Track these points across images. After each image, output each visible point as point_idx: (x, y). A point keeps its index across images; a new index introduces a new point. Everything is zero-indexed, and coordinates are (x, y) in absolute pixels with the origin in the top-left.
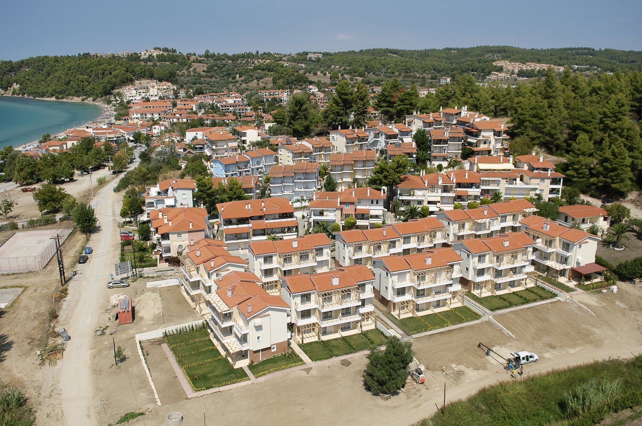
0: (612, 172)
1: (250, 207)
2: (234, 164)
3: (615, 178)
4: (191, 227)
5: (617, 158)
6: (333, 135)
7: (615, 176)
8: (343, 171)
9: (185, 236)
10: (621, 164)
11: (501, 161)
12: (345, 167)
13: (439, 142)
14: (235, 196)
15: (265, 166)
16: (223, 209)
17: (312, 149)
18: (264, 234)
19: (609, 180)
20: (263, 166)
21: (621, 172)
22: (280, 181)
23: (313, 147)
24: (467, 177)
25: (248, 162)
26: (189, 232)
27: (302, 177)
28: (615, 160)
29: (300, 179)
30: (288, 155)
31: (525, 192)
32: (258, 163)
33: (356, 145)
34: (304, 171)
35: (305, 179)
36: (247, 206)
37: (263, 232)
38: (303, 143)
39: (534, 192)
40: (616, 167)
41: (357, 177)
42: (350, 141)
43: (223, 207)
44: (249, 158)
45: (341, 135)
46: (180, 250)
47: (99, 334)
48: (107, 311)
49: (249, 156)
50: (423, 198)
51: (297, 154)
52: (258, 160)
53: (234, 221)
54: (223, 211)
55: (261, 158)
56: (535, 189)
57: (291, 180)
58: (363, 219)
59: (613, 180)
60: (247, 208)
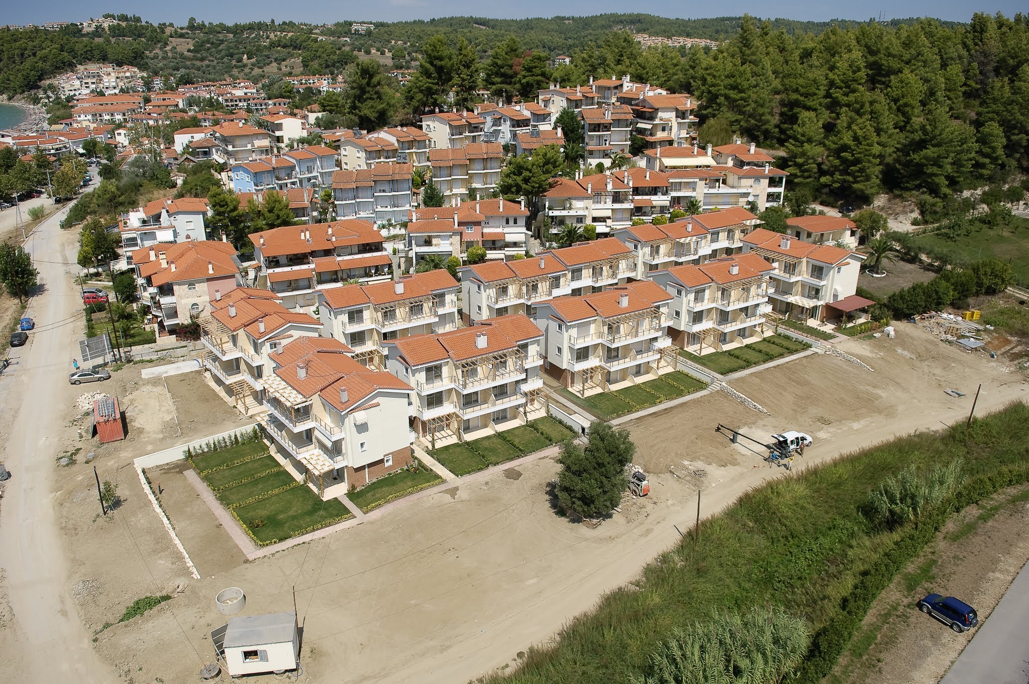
0: (855, 165)
1: (308, 236)
2: (269, 172)
3: (859, 174)
4: (211, 272)
5: (861, 144)
6: (428, 123)
7: (858, 171)
8: (453, 177)
9: (202, 287)
10: (867, 153)
11: (695, 153)
12: (455, 171)
13: (597, 127)
14: (279, 221)
15: (322, 174)
16: (262, 241)
17: (396, 144)
18: (336, 280)
19: (850, 179)
20: (318, 174)
21: (867, 165)
22: (351, 195)
23: (398, 140)
24: (648, 178)
25: (293, 168)
26: (209, 280)
27: (387, 188)
28: (858, 147)
29: (384, 191)
30: (358, 155)
31: (732, 200)
32: (310, 170)
33: (466, 137)
34: (389, 178)
35: (392, 190)
36: (303, 234)
37: (334, 277)
38: (380, 136)
39: (746, 200)
40: (861, 158)
41: (474, 185)
42: (456, 130)
43: (261, 237)
44: (294, 161)
45: (442, 121)
46: (194, 312)
47: (65, 464)
48: (75, 423)
49: (294, 158)
50: (586, 213)
51: (373, 154)
52: (309, 164)
53: (283, 260)
54: (263, 245)
55: (313, 160)
56: (746, 195)
57: (369, 193)
58: (495, 249)
59: (855, 177)
60: (303, 237)
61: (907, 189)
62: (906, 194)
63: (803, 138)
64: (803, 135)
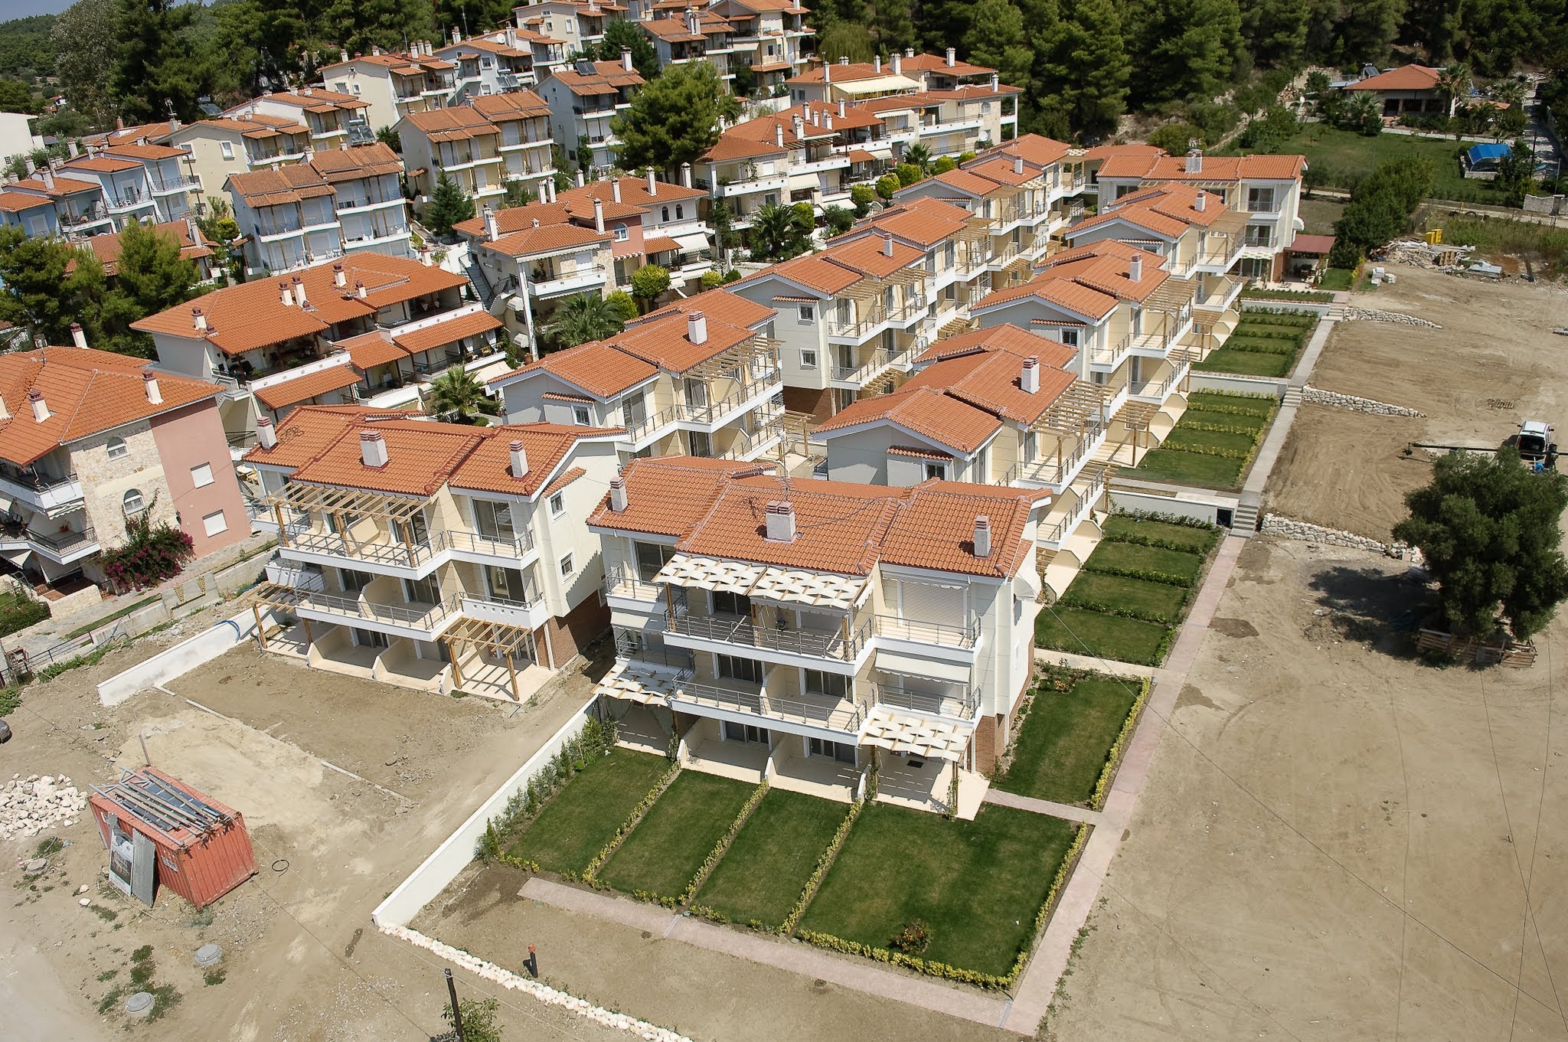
0: (1097, 69)
3: (1107, 82)
5: (1101, 34)
7: (1105, 77)
8: (475, 163)
10: (1113, 46)
11: (879, 71)
17: (303, 123)
19: (1093, 91)
21: (1117, 64)
22: (290, 217)
23: (307, 113)
25: (94, 194)
28: (1097, 39)
29: (349, 205)
30: (227, 153)
32: (133, 195)
33: (426, 99)
34: (361, 174)
35: (369, 202)
36: (287, 294)
40: (1104, 55)
41: (513, 177)
42: (406, 85)
43: (197, 312)
44: (95, 179)
45: (374, 70)
46: (135, 513)
49: (93, 171)
50: (783, 184)
51: (263, 144)
52: (131, 183)
54: (210, 329)
56: (974, 131)
57: (325, 210)
59: (1098, 86)
60: (288, 301)
61: (1164, 100)
62: (1164, 107)
63: (1000, 39)
64: (999, 34)
